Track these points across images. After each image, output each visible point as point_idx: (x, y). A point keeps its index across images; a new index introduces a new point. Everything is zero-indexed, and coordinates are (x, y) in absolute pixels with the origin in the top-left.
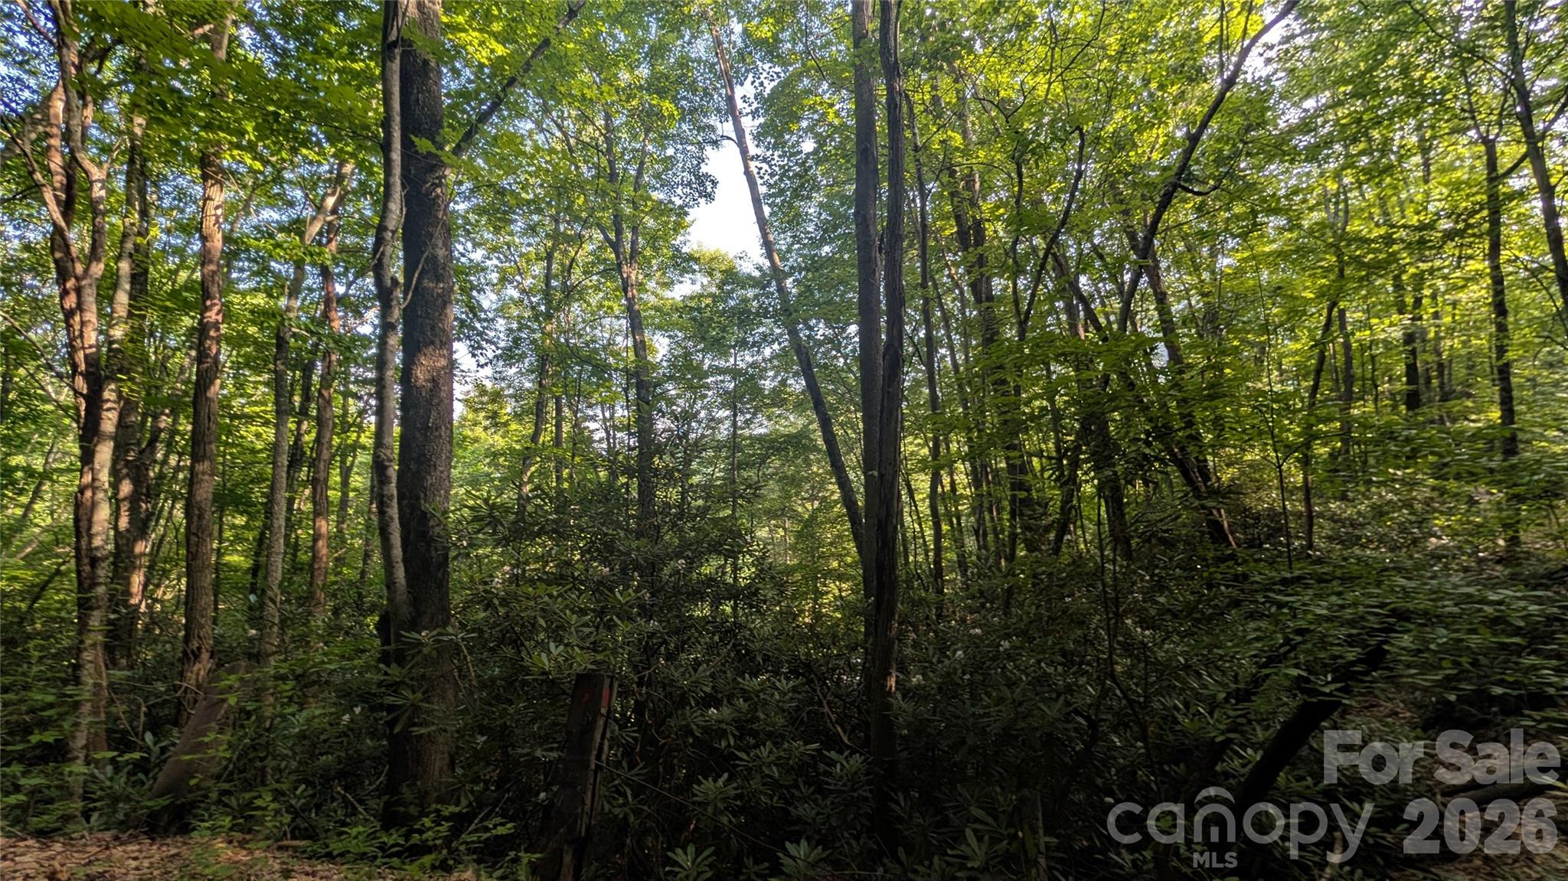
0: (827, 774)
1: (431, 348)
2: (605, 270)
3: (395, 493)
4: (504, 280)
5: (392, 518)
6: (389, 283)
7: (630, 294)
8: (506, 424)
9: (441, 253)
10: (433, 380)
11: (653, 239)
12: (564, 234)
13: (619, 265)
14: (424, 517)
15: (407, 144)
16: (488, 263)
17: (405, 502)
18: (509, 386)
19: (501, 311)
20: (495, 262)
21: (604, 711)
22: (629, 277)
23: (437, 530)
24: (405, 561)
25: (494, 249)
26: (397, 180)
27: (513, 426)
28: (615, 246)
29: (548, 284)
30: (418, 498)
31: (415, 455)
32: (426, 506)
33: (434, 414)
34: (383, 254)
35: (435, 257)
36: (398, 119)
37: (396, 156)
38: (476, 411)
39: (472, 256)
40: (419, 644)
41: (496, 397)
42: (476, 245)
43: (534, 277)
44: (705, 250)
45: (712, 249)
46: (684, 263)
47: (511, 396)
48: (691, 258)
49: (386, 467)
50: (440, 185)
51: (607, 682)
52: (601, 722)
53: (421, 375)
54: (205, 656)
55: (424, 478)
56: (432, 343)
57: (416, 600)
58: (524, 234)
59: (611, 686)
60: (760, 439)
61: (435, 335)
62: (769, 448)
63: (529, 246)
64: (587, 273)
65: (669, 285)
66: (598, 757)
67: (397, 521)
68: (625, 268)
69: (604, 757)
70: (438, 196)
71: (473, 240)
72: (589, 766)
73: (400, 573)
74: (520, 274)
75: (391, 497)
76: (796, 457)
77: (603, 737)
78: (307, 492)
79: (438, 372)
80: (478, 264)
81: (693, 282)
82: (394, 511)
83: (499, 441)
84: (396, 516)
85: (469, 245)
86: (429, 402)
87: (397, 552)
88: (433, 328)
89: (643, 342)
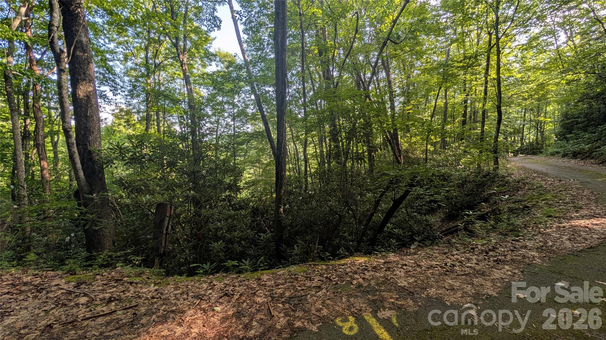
0: (258, 239)
1: (84, 82)
2: (174, 57)
3: (75, 142)
4: (126, 59)
5: (74, 152)
6: (59, 51)
7: (184, 68)
8: (134, 125)
9: (84, 40)
10: (87, 96)
11: (196, 45)
12: (153, 39)
13: (179, 55)
14: (90, 152)
16: (118, 50)
17: (80, 147)
18: (134, 108)
19: (126, 74)
20: (121, 49)
21: (168, 215)
22: (183, 60)
23: (97, 157)
25: (120, 43)
27: (138, 126)
28: (176, 45)
29: (147, 61)
30: (86, 145)
31: (83, 127)
32: (90, 148)
33: (89, 111)
34: (53, 37)
35: (81, 42)
38: (119, 118)
39: (109, 46)
40: (93, 199)
41: (128, 113)
42: (110, 41)
43: (141, 58)
44: (221, 51)
45: (225, 51)
46: (210, 56)
47: (135, 113)
48: (213, 54)
49: (69, 132)
50: (80, 7)
51: (169, 206)
52: (167, 219)
53: (81, 93)
55: (88, 137)
56: (85, 80)
57: (90, 185)
58: (134, 38)
59: (171, 207)
60: (248, 133)
61: (86, 77)
62: (251, 137)
63: (137, 43)
64: (166, 58)
65: (204, 66)
66: (167, 230)
67: (77, 153)
68: (181, 56)
69: (169, 230)
70: (79, 12)
71: (108, 38)
72: (163, 232)
73: (81, 174)
74: (134, 56)
75: (73, 144)
76: (263, 141)
77: (168, 224)
78: (35, 151)
79: (89, 92)
80: (112, 50)
81: (217, 66)
82: (75, 149)
83: (131, 131)
84: (76, 151)
85: (107, 41)
86: (86, 105)
87: (79, 165)
88: (84, 73)
89: (191, 89)
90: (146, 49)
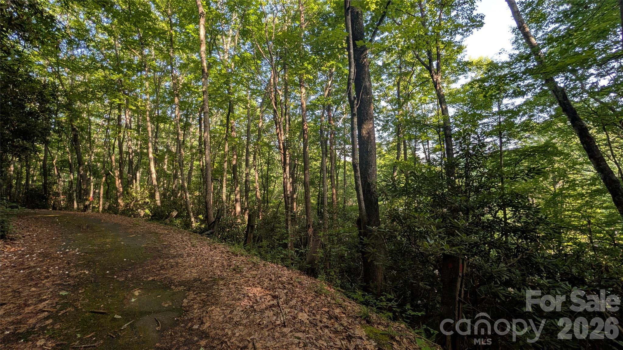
1: (367, 121)
3: (360, 175)
6: (352, 99)
7: (438, 88)
8: (384, 155)
9: (368, 84)
10: (368, 133)
13: (433, 76)
15: (354, 45)
17: (363, 179)
18: (384, 141)
21: (460, 274)
22: (437, 80)
23: (374, 189)
24: (364, 200)
26: (353, 60)
27: (387, 156)
28: (429, 68)
30: (366, 178)
32: (369, 180)
33: (369, 146)
34: (350, 89)
35: (366, 87)
36: (351, 36)
37: (352, 51)
40: (373, 231)
45: (478, 57)
46: (465, 67)
48: (467, 63)
49: (356, 166)
50: (366, 58)
51: (461, 261)
52: (460, 279)
53: (364, 132)
54: (311, 227)
55: (368, 170)
56: (367, 119)
57: (368, 215)
59: (463, 263)
60: (515, 151)
61: (368, 116)
62: (521, 155)
66: (460, 295)
67: (361, 185)
68: (436, 77)
69: (462, 296)
70: (365, 62)
72: (456, 299)
73: (363, 205)
75: (358, 177)
77: (461, 287)
79: (370, 130)
81: (466, 77)
82: (360, 182)
86: (368, 142)
87: (362, 197)
88: (367, 114)
90: (398, 84)
